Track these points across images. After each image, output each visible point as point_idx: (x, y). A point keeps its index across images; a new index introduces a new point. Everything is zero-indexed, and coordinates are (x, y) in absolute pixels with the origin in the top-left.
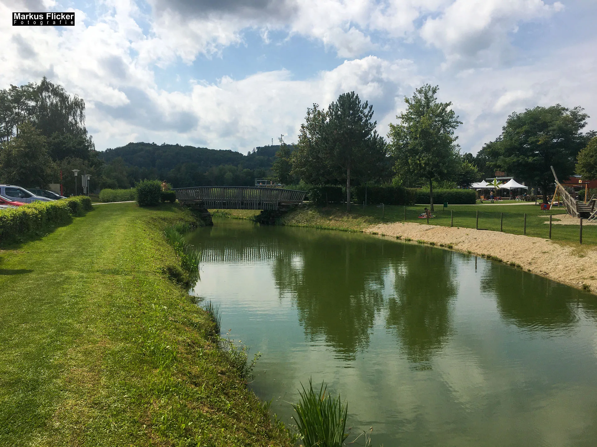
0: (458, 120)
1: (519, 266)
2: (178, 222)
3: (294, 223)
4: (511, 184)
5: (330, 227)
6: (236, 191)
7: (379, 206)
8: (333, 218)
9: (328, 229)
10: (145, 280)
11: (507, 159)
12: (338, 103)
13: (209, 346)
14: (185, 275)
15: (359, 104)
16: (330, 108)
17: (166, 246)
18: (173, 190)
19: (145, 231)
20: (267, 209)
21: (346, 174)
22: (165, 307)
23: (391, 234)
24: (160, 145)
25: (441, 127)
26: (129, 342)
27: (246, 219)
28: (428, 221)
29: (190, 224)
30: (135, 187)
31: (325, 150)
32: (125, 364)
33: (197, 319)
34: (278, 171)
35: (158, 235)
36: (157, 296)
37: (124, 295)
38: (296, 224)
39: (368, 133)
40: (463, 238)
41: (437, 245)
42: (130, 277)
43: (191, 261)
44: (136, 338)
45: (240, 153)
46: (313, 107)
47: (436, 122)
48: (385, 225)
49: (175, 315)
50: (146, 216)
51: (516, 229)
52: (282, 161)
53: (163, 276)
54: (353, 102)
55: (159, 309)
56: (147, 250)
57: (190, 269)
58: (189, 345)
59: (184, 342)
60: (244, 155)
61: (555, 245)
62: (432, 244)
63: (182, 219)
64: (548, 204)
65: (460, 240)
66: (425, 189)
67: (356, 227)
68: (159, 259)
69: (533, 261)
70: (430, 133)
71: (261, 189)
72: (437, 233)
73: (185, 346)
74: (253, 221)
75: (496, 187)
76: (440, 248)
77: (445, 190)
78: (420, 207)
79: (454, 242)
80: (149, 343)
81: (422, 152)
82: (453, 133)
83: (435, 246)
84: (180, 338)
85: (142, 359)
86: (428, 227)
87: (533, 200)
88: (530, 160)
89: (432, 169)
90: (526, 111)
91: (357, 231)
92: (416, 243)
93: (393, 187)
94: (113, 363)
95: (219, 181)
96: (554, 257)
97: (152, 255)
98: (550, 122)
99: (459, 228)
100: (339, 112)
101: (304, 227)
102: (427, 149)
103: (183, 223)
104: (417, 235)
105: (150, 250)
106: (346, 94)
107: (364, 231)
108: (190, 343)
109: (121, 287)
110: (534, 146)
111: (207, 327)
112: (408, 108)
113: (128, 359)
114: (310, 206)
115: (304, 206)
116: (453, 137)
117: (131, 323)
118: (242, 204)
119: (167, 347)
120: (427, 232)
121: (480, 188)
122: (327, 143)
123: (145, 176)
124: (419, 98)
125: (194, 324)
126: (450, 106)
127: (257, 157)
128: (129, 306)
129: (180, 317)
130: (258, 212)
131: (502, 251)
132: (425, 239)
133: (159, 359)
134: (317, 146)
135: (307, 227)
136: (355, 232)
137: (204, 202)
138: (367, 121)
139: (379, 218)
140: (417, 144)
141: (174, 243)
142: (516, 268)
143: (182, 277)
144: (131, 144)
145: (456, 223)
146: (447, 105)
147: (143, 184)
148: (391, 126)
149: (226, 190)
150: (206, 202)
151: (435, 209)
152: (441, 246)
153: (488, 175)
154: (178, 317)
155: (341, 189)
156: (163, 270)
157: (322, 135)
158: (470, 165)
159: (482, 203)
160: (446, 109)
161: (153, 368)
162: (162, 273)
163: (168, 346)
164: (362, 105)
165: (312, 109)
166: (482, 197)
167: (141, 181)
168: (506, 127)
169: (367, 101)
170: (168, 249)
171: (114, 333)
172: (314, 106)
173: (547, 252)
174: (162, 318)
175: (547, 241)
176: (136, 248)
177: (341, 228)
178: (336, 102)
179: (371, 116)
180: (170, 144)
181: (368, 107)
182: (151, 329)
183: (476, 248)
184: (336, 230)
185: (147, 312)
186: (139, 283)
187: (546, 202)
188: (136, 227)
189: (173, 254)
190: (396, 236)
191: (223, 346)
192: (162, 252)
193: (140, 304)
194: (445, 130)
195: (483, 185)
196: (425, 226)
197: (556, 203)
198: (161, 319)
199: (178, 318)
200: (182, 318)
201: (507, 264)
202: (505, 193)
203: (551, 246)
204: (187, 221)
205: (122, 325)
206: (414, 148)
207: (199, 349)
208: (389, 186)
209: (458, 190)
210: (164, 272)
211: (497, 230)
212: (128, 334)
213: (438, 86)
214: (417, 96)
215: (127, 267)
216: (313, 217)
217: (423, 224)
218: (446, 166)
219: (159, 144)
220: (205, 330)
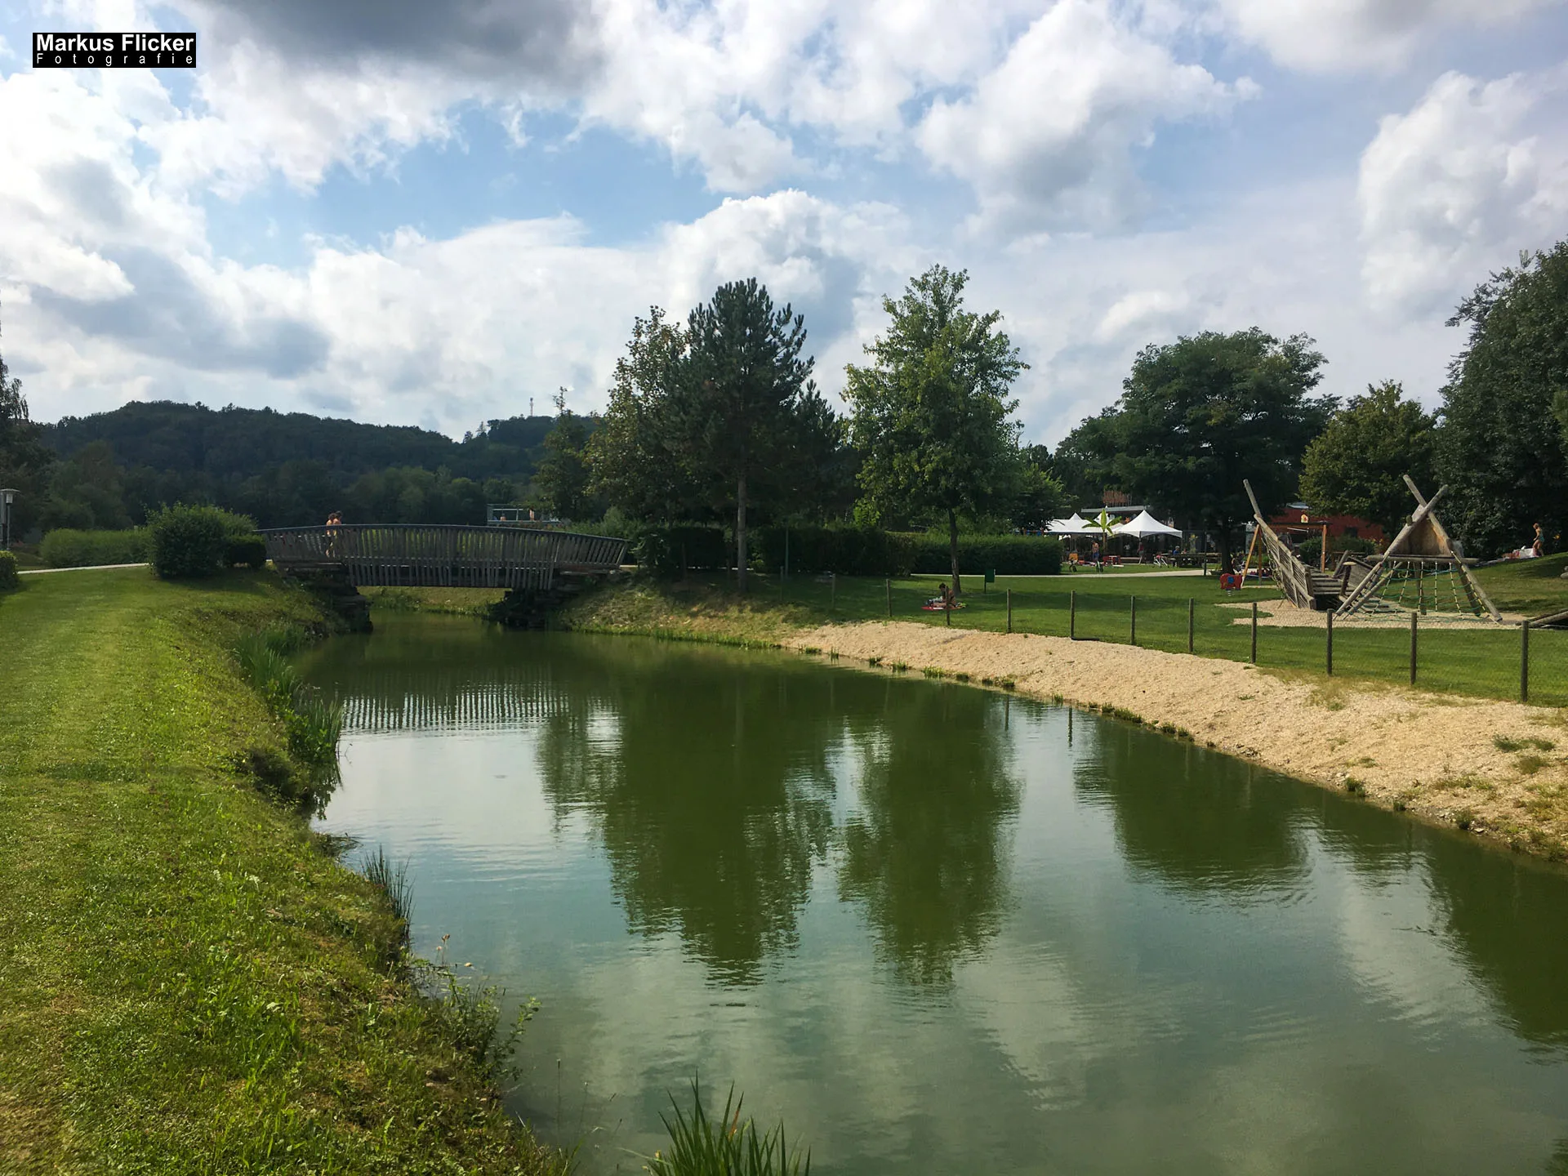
0: (1019, 359)
1: (1184, 734)
2: (273, 623)
3: (598, 626)
4: (1142, 524)
5: (695, 635)
6: (436, 536)
7: (820, 580)
8: (702, 611)
9: (690, 640)
10: (189, 794)
11: (1139, 463)
12: (713, 308)
13: (390, 991)
14: (300, 774)
15: (768, 312)
16: (692, 319)
17: (241, 690)
18: (257, 533)
19: (178, 648)
20: (524, 586)
21: (734, 493)
22: (255, 879)
23: (855, 653)
24: (217, 410)
25: (976, 376)
26: (146, 994)
27: (463, 613)
28: (948, 617)
29: (308, 629)
30: (147, 525)
31: (680, 430)
32: (138, 1071)
33: (354, 911)
34: (551, 485)
35: (217, 661)
36: (225, 841)
37: (127, 845)
38: (602, 627)
39: (792, 388)
40: (1039, 664)
41: (973, 682)
42: (142, 789)
43: (316, 733)
44: (171, 982)
45: (442, 434)
46: (649, 317)
47: (963, 362)
48: (839, 629)
49: (284, 901)
50: (179, 606)
51: (1167, 638)
52: (563, 457)
53: (239, 782)
54: (754, 305)
55: (236, 883)
56: (186, 704)
57: (311, 756)
58: (334, 994)
59: (317, 985)
60: (454, 441)
61: (1270, 679)
62: (963, 677)
63: (284, 614)
64: (1234, 573)
65: (1034, 667)
66: (935, 537)
67: (763, 633)
68: (223, 730)
69: (1219, 720)
70: (948, 390)
71: (504, 531)
72: (973, 649)
73: (321, 998)
74: (484, 617)
75: (1106, 531)
76: (982, 687)
77: (986, 538)
78: (928, 583)
79: (1016, 673)
80: (212, 996)
81: (929, 440)
82: (1006, 392)
83: (969, 684)
84: (307, 974)
85: (194, 1051)
86: (949, 632)
87: (1196, 564)
88: (1190, 464)
89: (956, 484)
90: (1179, 342)
91: (765, 646)
92: (922, 677)
93: (855, 531)
94: (99, 1071)
95: (387, 510)
96: (1270, 710)
97: (205, 719)
98: (1238, 370)
99: (1029, 635)
100: (717, 332)
101: (622, 634)
102: (942, 432)
103: (288, 626)
104: (922, 654)
105: (195, 703)
106: (734, 286)
107: (783, 643)
108: (335, 989)
109: (115, 818)
110: (1201, 428)
111: (382, 932)
112: (892, 326)
113: (149, 1054)
114: (638, 579)
115: (624, 578)
116: (1005, 402)
117: (152, 934)
118: (455, 571)
119: (269, 1007)
120: (948, 645)
121: (1067, 534)
122: (686, 413)
123: (174, 496)
124: (920, 300)
125: (343, 927)
126: (998, 322)
127: (491, 447)
128: (143, 879)
129: (302, 907)
130: (497, 596)
131: (1140, 695)
132: (943, 665)
133: (248, 1046)
134: (660, 420)
135: (631, 634)
136: (760, 647)
137: (347, 568)
138: (788, 356)
139: (821, 611)
140: (915, 420)
141: (264, 683)
142: (1177, 738)
143: (290, 779)
144: (133, 406)
145: (1019, 624)
146: (989, 320)
147: (168, 515)
148: (852, 371)
149: (410, 536)
150: (354, 566)
151: (963, 585)
152: (986, 682)
153: (1087, 501)
154: (294, 907)
155: (720, 533)
156: (239, 764)
157: (671, 390)
158: (1043, 474)
159: (1075, 570)
160: (987, 331)
161: (230, 1077)
162: (237, 771)
163: (272, 1004)
164: (777, 314)
165: (646, 322)
166: (1074, 556)
167: (166, 509)
168: (1132, 381)
169: (789, 305)
170: (243, 699)
171: (99, 969)
172: (653, 312)
173: (1251, 697)
174: (245, 913)
175: (1248, 668)
176: (154, 699)
177: (724, 637)
178: (710, 306)
179: (799, 344)
180: (248, 408)
181: (792, 320)
182: (216, 949)
183: (1074, 688)
184: (708, 641)
185: (200, 895)
186: (169, 807)
187: (1229, 568)
188: (150, 637)
189: (262, 710)
190: (868, 658)
191: (421, 980)
192: (230, 709)
193: (176, 871)
194: (987, 383)
195: (1074, 525)
196: (941, 632)
197: (1252, 573)
198: (245, 917)
199: (293, 911)
200: (305, 910)
201: (1155, 728)
202: (1128, 547)
203: (1258, 682)
204: (298, 620)
205: (124, 939)
206: (910, 427)
207: (363, 1006)
208: (846, 527)
209: (1013, 537)
210: (241, 770)
211: (1122, 641)
212: (145, 970)
213: (965, 271)
214: (914, 297)
215: (129, 757)
216: (648, 608)
217: (936, 625)
218: (992, 477)
219: (216, 407)
220: (378, 945)
